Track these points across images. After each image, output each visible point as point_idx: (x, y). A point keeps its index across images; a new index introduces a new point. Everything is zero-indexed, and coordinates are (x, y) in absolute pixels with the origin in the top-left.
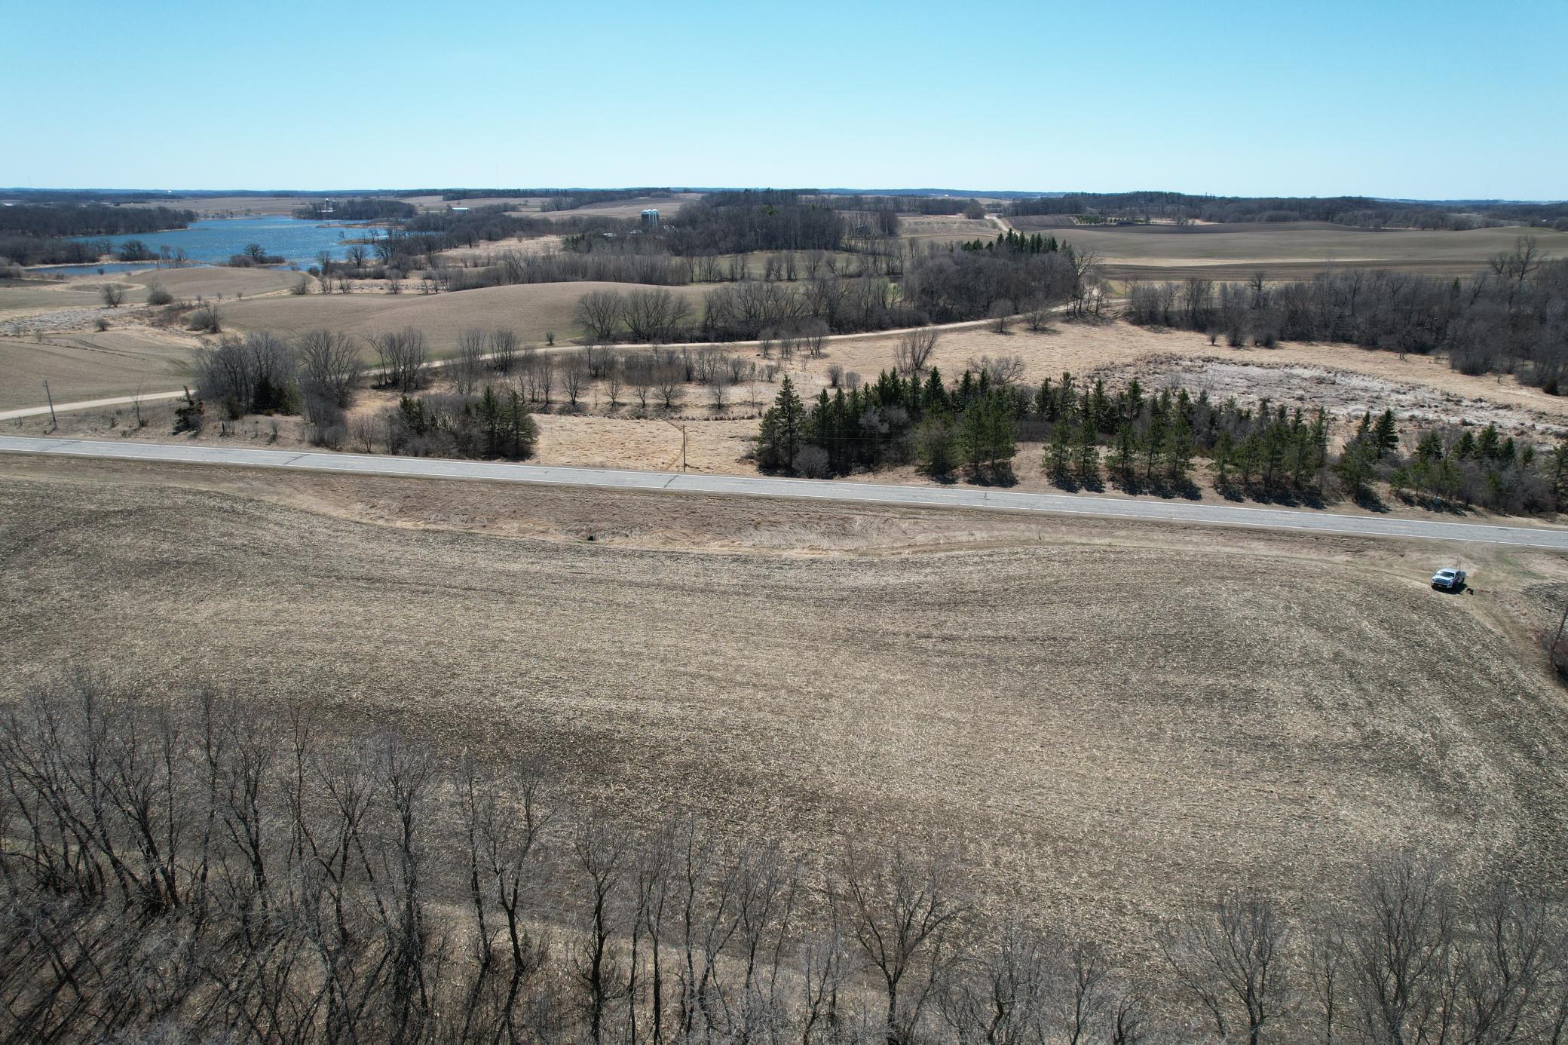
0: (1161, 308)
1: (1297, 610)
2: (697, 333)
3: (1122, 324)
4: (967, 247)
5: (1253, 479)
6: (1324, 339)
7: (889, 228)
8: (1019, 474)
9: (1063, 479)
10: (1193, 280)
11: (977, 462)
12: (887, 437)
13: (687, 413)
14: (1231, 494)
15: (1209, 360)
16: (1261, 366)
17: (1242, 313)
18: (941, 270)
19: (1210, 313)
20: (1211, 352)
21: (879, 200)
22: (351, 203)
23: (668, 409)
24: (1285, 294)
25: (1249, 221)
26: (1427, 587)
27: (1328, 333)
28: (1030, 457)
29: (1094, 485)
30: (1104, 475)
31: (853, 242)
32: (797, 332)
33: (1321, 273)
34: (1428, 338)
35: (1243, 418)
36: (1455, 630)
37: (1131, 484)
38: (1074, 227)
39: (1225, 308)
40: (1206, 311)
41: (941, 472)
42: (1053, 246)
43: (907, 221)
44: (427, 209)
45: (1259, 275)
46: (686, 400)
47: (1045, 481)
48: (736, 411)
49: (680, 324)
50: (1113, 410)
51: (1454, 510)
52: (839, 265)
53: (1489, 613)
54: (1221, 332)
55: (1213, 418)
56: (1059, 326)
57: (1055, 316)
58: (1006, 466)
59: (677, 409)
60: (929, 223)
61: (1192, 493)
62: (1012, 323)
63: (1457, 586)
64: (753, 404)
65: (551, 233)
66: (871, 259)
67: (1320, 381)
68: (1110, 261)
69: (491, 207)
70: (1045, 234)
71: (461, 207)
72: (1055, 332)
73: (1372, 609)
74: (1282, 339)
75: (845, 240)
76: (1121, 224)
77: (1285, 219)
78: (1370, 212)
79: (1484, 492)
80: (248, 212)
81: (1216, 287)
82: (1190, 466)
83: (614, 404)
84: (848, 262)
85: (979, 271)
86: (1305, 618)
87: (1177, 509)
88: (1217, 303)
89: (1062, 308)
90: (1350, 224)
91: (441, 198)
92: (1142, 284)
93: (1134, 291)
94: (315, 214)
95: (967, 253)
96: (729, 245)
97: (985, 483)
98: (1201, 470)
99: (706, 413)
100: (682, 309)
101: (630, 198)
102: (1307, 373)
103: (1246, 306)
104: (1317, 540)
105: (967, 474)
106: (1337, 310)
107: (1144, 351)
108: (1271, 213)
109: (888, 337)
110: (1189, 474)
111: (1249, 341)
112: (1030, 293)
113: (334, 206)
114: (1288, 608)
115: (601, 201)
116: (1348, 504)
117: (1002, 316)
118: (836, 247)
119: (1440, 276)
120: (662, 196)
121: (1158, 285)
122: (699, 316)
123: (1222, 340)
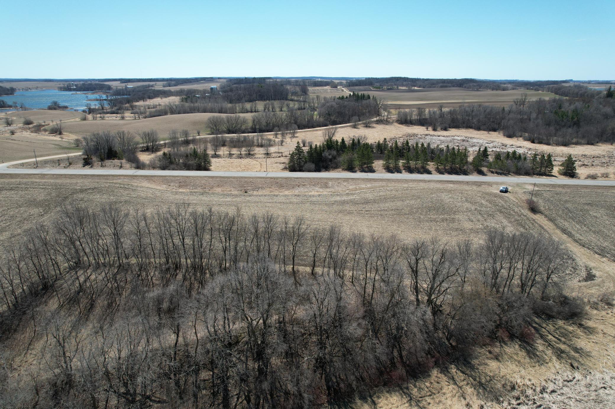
0: (409, 118)
1: (464, 199)
2: (250, 130)
3: (396, 124)
4: (339, 98)
5: (447, 168)
6: (463, 127)
7: (305, 92)
8: (376, 169)
9: (389, 170)
10: (419, 108)
11: (362, 166)
12: (331, 160)
13: (257, 156)
14: (441, 172)
15: (427, 135)
16: (444, 136)
17: (436, 119)
18: (332, 106)
19: (425, 119)
20: (427, 132)
21: (297, 81)
22: (84, 84)
23: (249, 155)
24: (450, 113)
25: (435, 87)
26: (498, 192)
27: (465, 125)
28: (378, 164)
29: (399, 171)
30: (402, 168)
31: (293, 97)
32: (287, 129)
33: (461, 105)
34: (496, 126)
35: (442, 150)
36: (506, 201)
37: (410, 170)
38: (371, 90)
39: (430, 117)
40: (424, 119)
41: (351, 169)
42: (369, 97)
43: (310, 89)
44: (117, 87)
45: (441, 106)
46: (255, 152)
47: (384, 171)
48: (274, 155)
49: (243, 127)
50: (400, 150)
51: (505, 175)
52: (291, 106)
53: (514, 197)
54: (429, 126)
55: (433, 151)
56: (375, 125)
57: (373, 122)
58: (371, 167)
59: (253, 155)
60: (318, 90)
61: (429, 173)
62: (358, 125)
63: (506, 191)
64: (279, 153)
65: (173, 95)
66: (302, 103)
67: (463, 141)
68: (389, 103)
69: (143, 86)
70: (366, 93)
71: (130, 86)
72: (373, 127)
73: (484, 198)
74: (450, 128)
75: (290, 97)
76: (388, 89)
77: (446, 87)
78: (475, 84)
79: (513, 169)
80: (37, 88)
81: (427, 111)
82: (427, 164)
83: (230, 154)
84: (294, 105)
85: (345, 107)
86: (467, 201)
87: (425, 176)
88: (427, 116)
89: (375, 119)
90: (468, 88)
91: (119, 82)
92: (402, 110)
93: (399, 112)
94: (68, 89)
95: (340, 100)
96: (247, 99)
97: (365, 172)
98: (431, 166)
99: (264, 156)
101: (198, 81)
102: (459, 138)
103: (437, 117)
104: (467, 183)
105: (359, 170)
106: (467, 118)
107: (405, 133)
108: (441, 84)
109: (317, 130)
110: (428, 167)
111: (439, 129)
112: (363, 114)
113: (76, 85)
114: (462, 198)
115: (186, 83)
116: (475, 173)
117: (355, 122)
118: (287, 99)
119: (498, 105)
120: (210, 81)
121: (407, 110)
122: (250, 124)
123: (430, 128)
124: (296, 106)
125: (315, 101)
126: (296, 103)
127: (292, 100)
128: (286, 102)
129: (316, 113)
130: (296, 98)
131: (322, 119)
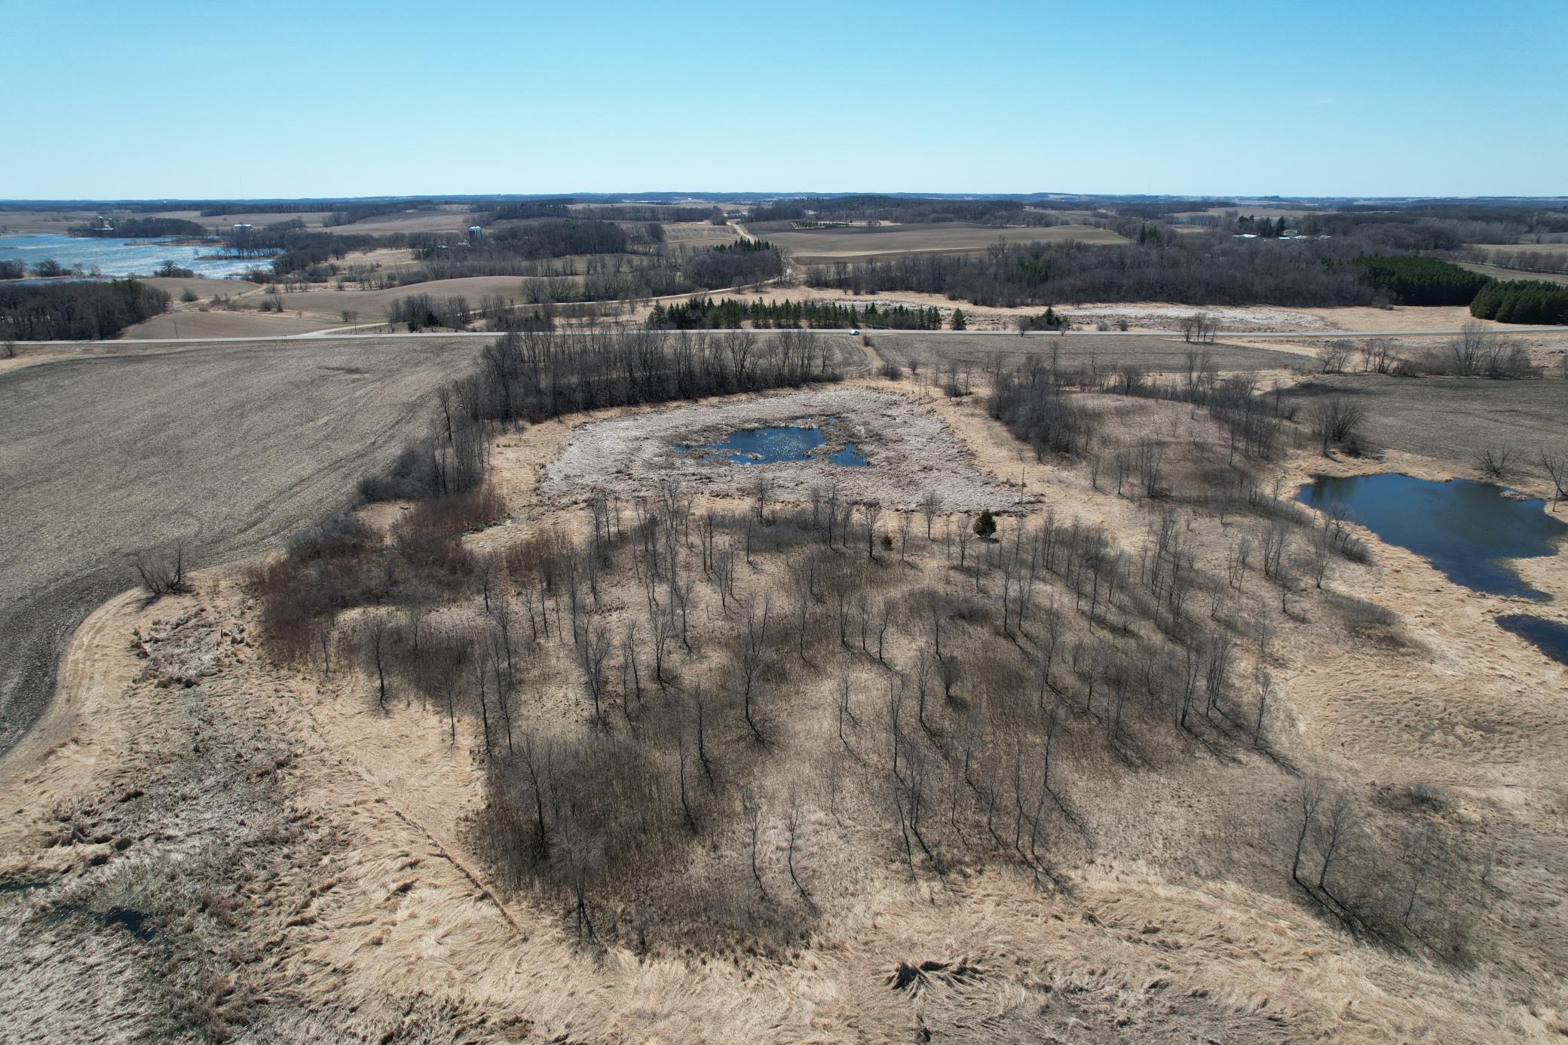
0: (823, 278)
2: (582, 298)
3: (803, 288)
4: (716, 249)
6: (901, 289)
7: (654, 235)
11: (728, 324)
18: (703, 262)
19: (845, 279)
27: (904, 286)
31: (636, 247)
32: (637, 295)
38: (792, 230)
39: (853, 277)
42: (767, 246)
43: (667, 228)
49: (572, 294)
52: (635, 263)
54: (850, 288)
56: (770, 290)
57: (768, 285)
62: (745, 289)
66: (656, 258)
70: (764, 238)
72: (768, 293)
75: (629, 247)
76: (828, 227)
81: (850, 267)
84: (641, 261)
85: (725, 262)
89: (772, 280)
90: (985, 223)
92: (815, 266)
93: (811, 270)
95: (717, 252)
96: (552, 252)
100: (574, 285)
109: (680, 298)
111: (863, 292)
112: (752, 272)
117: (740, 285)
118: (624, 251)
121: (821, 267)
122: (582, 290)
123: (850, 292)
124: (645, 263)
125: (678, 253)
126: (644, 258)
127: (634, 253)
128: (626, 257)
129: (678, 274)
130: (641, 249)
131: (688, 282)
